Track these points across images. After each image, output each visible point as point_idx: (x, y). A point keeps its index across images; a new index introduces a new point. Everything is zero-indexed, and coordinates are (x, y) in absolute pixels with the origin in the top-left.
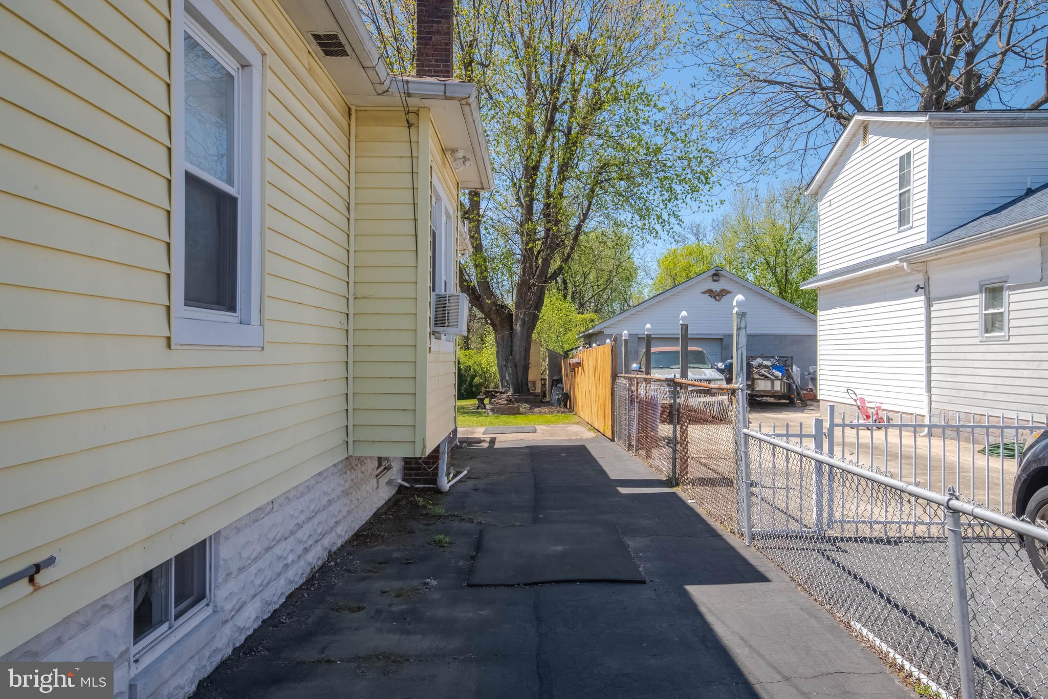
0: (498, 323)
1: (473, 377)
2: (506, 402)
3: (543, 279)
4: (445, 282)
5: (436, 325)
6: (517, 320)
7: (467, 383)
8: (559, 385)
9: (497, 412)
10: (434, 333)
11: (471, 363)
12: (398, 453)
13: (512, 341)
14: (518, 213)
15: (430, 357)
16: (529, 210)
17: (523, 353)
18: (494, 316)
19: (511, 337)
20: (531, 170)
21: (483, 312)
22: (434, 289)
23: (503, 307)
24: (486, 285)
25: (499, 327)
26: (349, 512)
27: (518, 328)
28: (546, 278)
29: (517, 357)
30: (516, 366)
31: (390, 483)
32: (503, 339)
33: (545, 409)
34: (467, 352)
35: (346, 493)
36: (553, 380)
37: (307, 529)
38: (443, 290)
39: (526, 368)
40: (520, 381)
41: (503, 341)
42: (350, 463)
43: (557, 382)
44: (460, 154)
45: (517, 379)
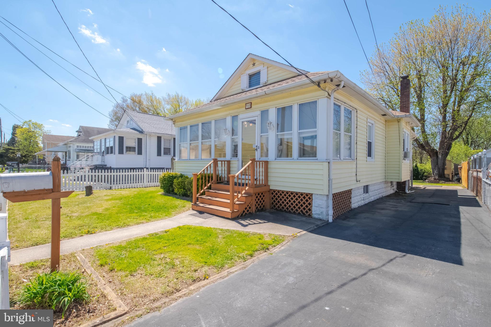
0: (432, 155)
1: (424, 173)
2: (433, 179)
3: (451, 140)
4: (407, 148)
5: (404, 157)
6: (439, 153)
7: (421, 175)
8: (458, 175)
9: (430, 182)
10: (404, 159)
11: (423, 168)
12: (395, 181)
13: (437, 160)
14: (441, 118)
15: (402, 164)
16: (444, 117)
17: (442, 164)
18: (430, 153)
19: (437, 159)
20: (445, 106)
21: (426, 151)
22: (404, 151)
23: (433, 150)
24: (427, 143)
25: (432, 156)
26: (386, 191)
27: (440, 156)
28: (452, 139)
29: (440, 166)
30: (439, 169)
31: (393, 189)
32: (434, 159)
33: (451, 183)
34: (421, 164)
35: (385, 188)
36: (455, 174)
37: (379, 191)
38: (406, 151)
39: (444, 169)
40: (441, 173)
41: (434, 160)
42: (386, 182)
43: (457, 174)
44: (411, 123)
45: (440, 173)
